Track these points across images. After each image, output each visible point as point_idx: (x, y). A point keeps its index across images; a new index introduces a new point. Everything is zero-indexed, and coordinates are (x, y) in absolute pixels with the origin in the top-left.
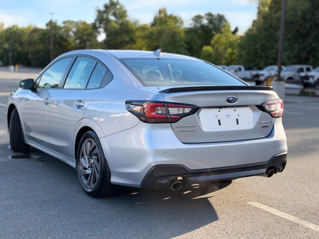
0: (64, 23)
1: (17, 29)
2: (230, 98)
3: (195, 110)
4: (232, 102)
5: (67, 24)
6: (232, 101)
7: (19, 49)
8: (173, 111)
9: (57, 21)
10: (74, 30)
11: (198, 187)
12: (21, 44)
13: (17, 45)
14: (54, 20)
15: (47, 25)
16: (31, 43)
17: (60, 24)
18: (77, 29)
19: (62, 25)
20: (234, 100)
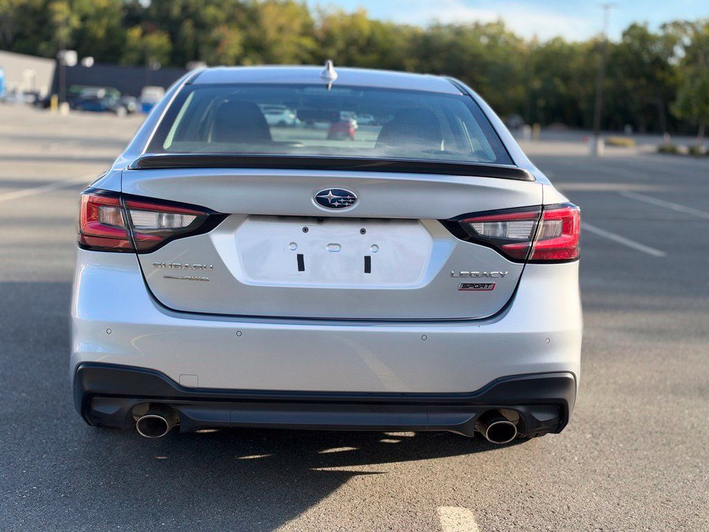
0: (664, 27)
1: (563, 45)
2: (326, 193)
3: (209, 220)
4: (334, 207)
5: (670, 30)
6: (337, 204)
7: (562, 89)
8: (145, 220)
9: (646, 23)
10: (687, 41)
11: (397, 441)
12: (566, 78)
13: (557, 81)
14: (640, 22)
15: (625, 34)
16: (587, 76)
17: (654, 29)
18: (692, 40)
19: (660, 33)
20: (342, 200)
